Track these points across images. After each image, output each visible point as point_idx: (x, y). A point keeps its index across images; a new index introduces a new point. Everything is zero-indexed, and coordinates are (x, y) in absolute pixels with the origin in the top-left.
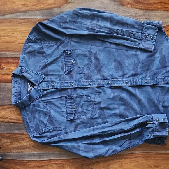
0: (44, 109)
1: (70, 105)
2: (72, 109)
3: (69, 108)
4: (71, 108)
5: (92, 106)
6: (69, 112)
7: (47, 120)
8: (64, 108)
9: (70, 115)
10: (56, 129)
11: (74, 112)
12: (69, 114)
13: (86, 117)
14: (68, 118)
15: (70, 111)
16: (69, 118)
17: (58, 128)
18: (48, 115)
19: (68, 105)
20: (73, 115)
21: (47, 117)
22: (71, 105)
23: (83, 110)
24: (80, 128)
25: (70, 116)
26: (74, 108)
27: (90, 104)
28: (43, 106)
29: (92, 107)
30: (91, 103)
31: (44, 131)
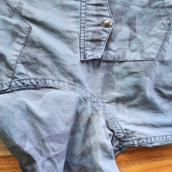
0: (10, 17)
1: (95, 13)
2: (100, 28)
3: (90, 23)
4: (98, 25)
5: (165, 22)
6: (90, 34)
7: (18, 54)
8: (76, 23)
9: (93, 45)
10: (45, 83)
11: (106, 35)
12: (89, 43)
13: (142, 57)
14: (85, 55)
15: (94, 32)
16: (89, 53)
17: (53, 81)
18: (21, 37)
19: (90, 12)
20: (103, 47)
21: (18, 43)
22: (98, 13)
23: (134, 34)
24: (118, 89)
25: (93, 49)
26: (107, 25)
27: (160, 17)
28: (7, 7)
29: (163, 26)
30: (162, 12)
31: (6, 87)
